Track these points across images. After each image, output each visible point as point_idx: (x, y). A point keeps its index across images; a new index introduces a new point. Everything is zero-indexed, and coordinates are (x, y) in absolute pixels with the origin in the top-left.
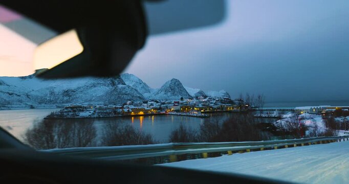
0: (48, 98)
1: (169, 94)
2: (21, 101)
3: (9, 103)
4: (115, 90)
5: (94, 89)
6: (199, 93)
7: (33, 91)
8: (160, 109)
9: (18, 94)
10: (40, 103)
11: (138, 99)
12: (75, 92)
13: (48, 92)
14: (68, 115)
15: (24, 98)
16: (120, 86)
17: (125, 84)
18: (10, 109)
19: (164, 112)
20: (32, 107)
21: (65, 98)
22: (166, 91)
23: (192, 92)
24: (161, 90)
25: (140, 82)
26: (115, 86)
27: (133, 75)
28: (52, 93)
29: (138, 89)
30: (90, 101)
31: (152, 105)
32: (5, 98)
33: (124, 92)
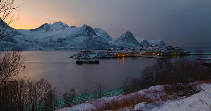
0: (49, 44)
1: (125, 42)
2: (32, 45)
3: (26, 46)
4: (91, 39)
5: (77, 38)
6: (144, 41)
7: (39, 38)
8: (133, 53)
9: (31, 41)
10: (44, 47)
11: (105, 45)
12: (65, 40)
13: (48, 40)
14: (84, 56)
15: (34, 43)
16: (94, 36)
17: (96, 35)
18: (27, 50)
19: (135, 55)
20: (40, 49)
21: (60, 44)
22: (123, 40)
23: (140, 40)
24: (119, 39)
25: (106, 34)
26: (91, 37)
27: (101, 29)
28: (51, 40)
29: (104, 38)
30: (75, 45)
31: (127, 50)
32: (23, 43)
33: (96, 40)
